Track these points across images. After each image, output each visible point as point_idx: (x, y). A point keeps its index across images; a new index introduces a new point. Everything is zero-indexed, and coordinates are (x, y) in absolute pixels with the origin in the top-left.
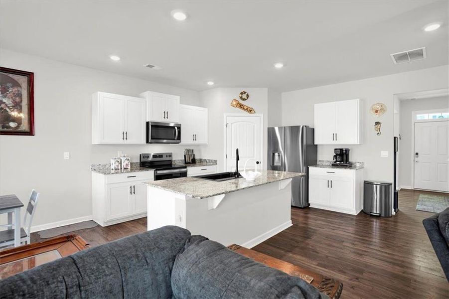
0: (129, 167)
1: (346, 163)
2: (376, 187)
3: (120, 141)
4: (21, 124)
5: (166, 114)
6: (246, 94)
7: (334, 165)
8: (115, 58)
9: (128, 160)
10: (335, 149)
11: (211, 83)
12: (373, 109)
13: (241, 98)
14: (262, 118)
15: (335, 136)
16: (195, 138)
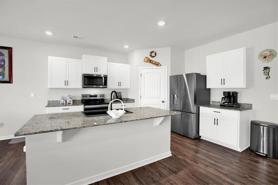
0: (72, 103)
1: (233, 104)
2: (263, 128)
3: (63, 86)
4: (4, 77)
5: (96, 69)
6: (154, 52)
7: (223, 106)
8: (49, 33)
9: (71, 98)
10: (224, 92)
11: (126, 47)
12: (261, 55)
13: (151, 56)
14: (166, 69)
15: (223, 81)
16: (120, 84)
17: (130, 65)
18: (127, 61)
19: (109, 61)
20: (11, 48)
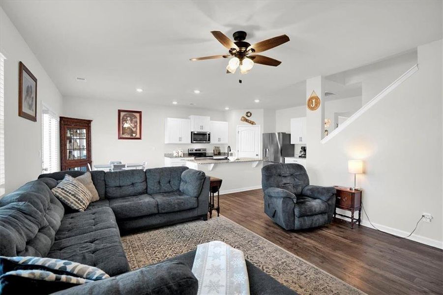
0: (182, 155)
3: (178, 142)
4: (137, 134)
5: (202, 127)
6: (250, 113)
8: (175, 103)
9: (182, 152)
10: (302, 147)
11: (227, 109)
13: (247, 116)
14: (260, 127)
15: (301, 139)
16: (219, 140)
17: (227, 123)
18: (224, 119)
19: (211, 120)
20: (141, 112)
